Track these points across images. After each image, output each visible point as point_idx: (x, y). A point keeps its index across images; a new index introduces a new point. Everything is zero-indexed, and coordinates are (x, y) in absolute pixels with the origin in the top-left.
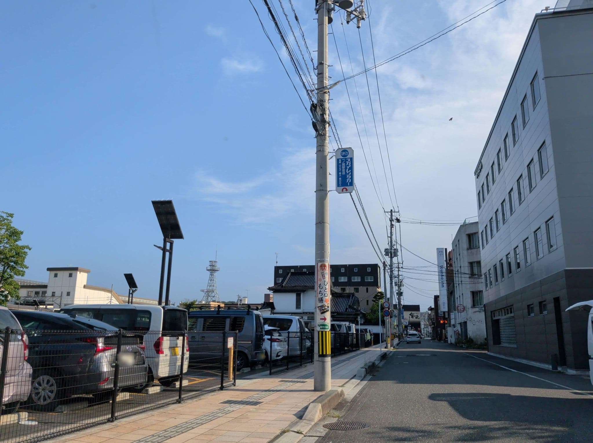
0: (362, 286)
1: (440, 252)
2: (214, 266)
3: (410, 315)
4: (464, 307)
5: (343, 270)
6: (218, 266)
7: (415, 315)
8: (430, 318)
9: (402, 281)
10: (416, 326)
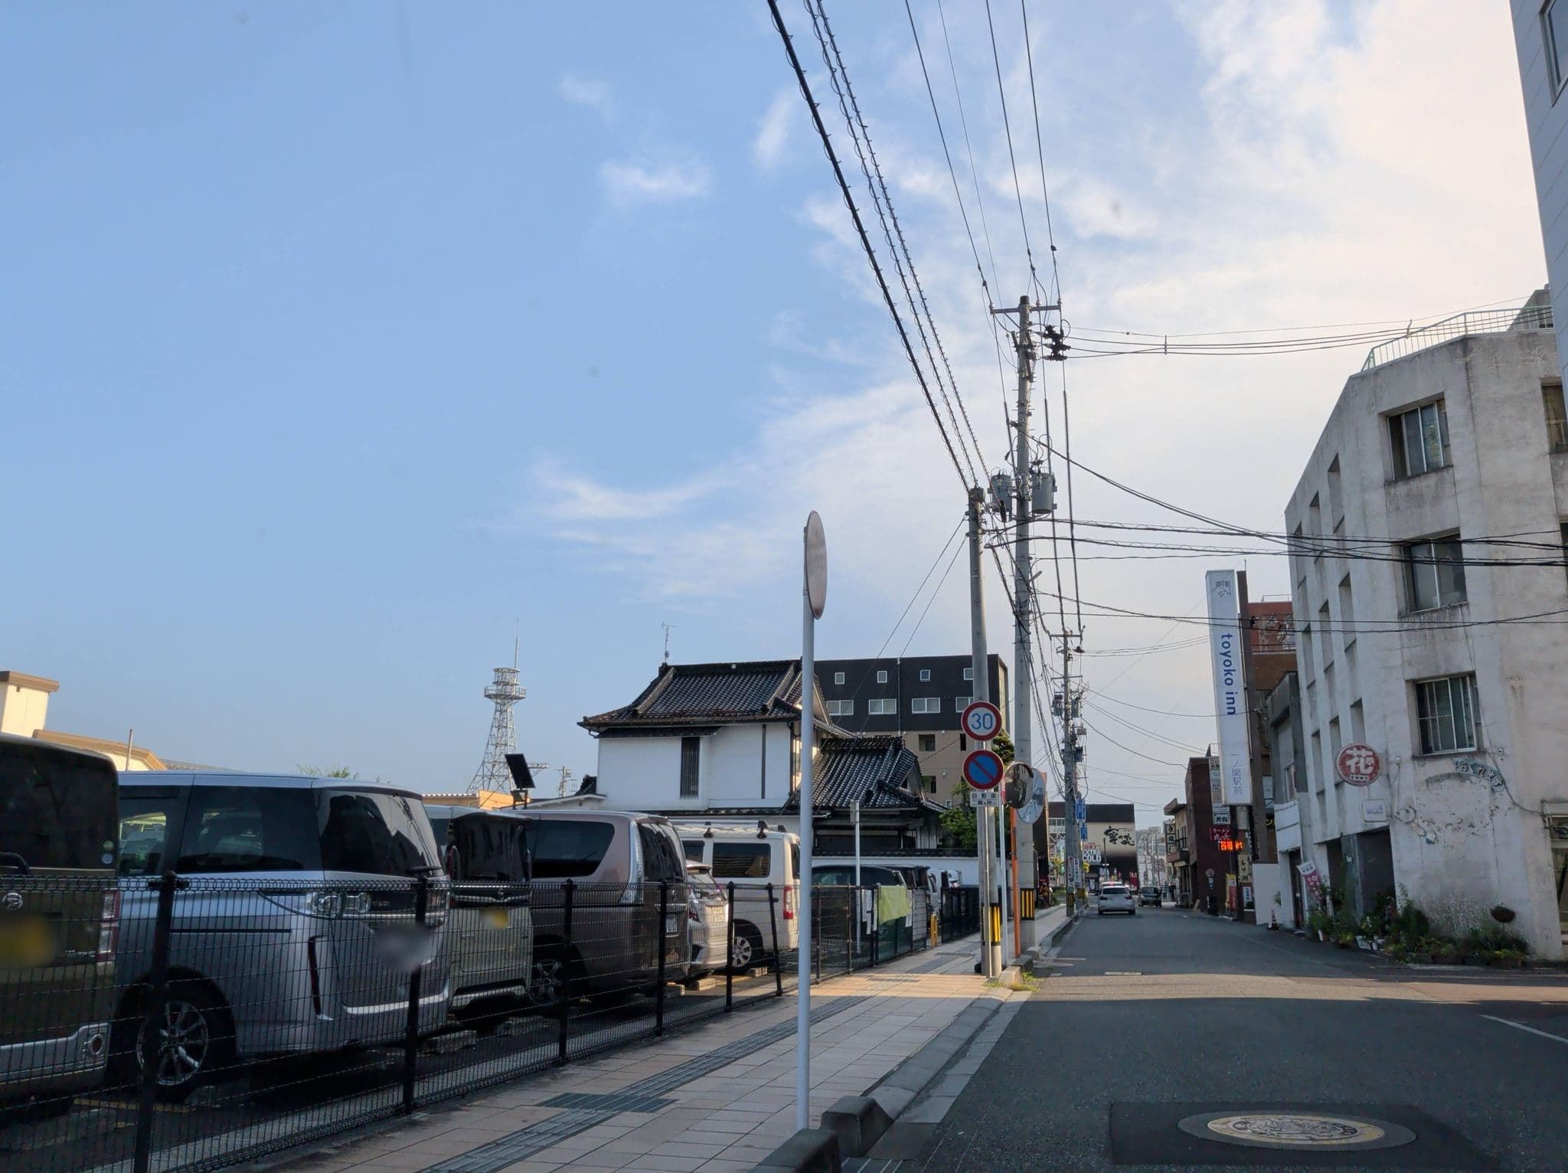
0: (946, 730)
1: (1218, 584)
2: (507, 684)
3: (1106, 833)
4: (1374, 756)
5: (882, 678)
6: (520, 683)
7: (1122, 833)
8: (1171, 839)
9: (1078, 699)
10: (1124, 865)
